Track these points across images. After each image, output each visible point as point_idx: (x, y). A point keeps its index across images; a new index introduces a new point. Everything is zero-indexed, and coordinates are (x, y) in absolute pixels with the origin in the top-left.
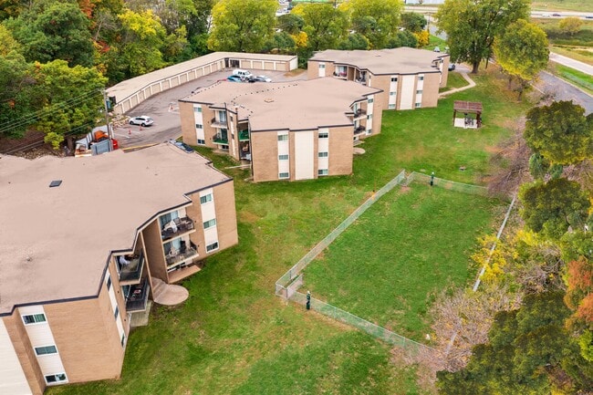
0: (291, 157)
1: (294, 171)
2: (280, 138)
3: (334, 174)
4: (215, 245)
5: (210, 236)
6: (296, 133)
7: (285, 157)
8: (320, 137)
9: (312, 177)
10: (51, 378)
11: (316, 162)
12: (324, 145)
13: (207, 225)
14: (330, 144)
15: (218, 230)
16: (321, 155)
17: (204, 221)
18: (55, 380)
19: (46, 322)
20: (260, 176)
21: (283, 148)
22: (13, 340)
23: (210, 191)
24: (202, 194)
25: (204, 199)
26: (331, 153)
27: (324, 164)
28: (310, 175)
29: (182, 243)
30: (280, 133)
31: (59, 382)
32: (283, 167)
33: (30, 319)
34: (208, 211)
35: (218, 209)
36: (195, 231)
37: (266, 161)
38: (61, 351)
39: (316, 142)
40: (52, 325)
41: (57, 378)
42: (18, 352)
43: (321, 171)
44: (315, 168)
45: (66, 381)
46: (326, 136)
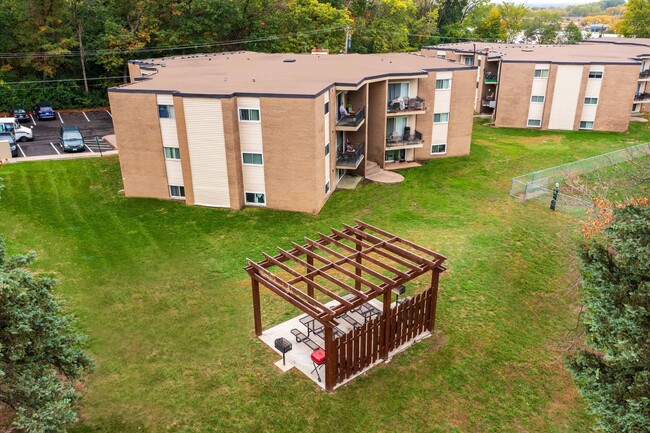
0: (547, 100)
1: (549, 117)
2: (538, 73)
3: (602, 129)
4: (442, 148)
5: (439, 134)
6: (560, 67)
7: (540, 99)
8: (591, 76)
9: (572, 129)
10: (250, 197)
11: (579, 108)
12: (594, 88)
13: (437, 117)
14: (603, 87)
15: (449, 129)
16: (588, 100)
17: (436, 112)
18: (253, 201)
19: (260, 121)
20: (504, 120)
21: (539, 86)
22: (226, 132)
23: (448, 75)
24: (440, 76)
25: (440, 83)
26: (602, 99)
27: (590, 113)
28: (569, 126)
29: (407, 130)
30: (538, 67)
31: (257, 203)
32: (535, 111)
33: (245, 114)
34: (442, 101)
35: (454, 100)
36: (424, 112)
37: (515, 102)
38: (267, 162)
39: (584, 83)
40: (265, 126)
41: (256, 199)
42: (228, 148)
43: (583, 124)
44: (578, 116)
45: (264, 204)
46: (600, 76)
